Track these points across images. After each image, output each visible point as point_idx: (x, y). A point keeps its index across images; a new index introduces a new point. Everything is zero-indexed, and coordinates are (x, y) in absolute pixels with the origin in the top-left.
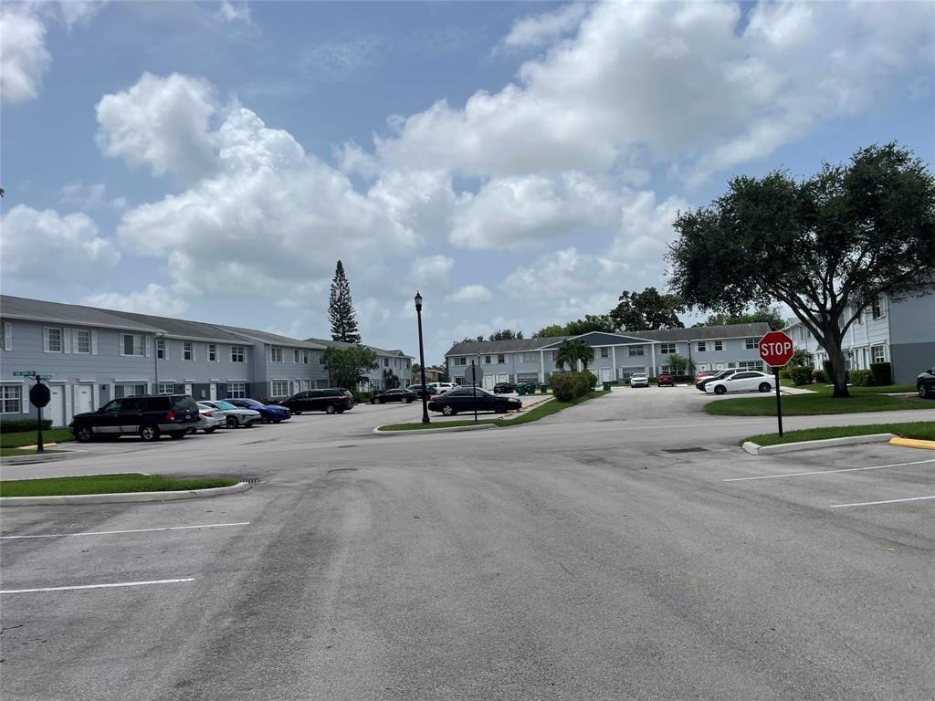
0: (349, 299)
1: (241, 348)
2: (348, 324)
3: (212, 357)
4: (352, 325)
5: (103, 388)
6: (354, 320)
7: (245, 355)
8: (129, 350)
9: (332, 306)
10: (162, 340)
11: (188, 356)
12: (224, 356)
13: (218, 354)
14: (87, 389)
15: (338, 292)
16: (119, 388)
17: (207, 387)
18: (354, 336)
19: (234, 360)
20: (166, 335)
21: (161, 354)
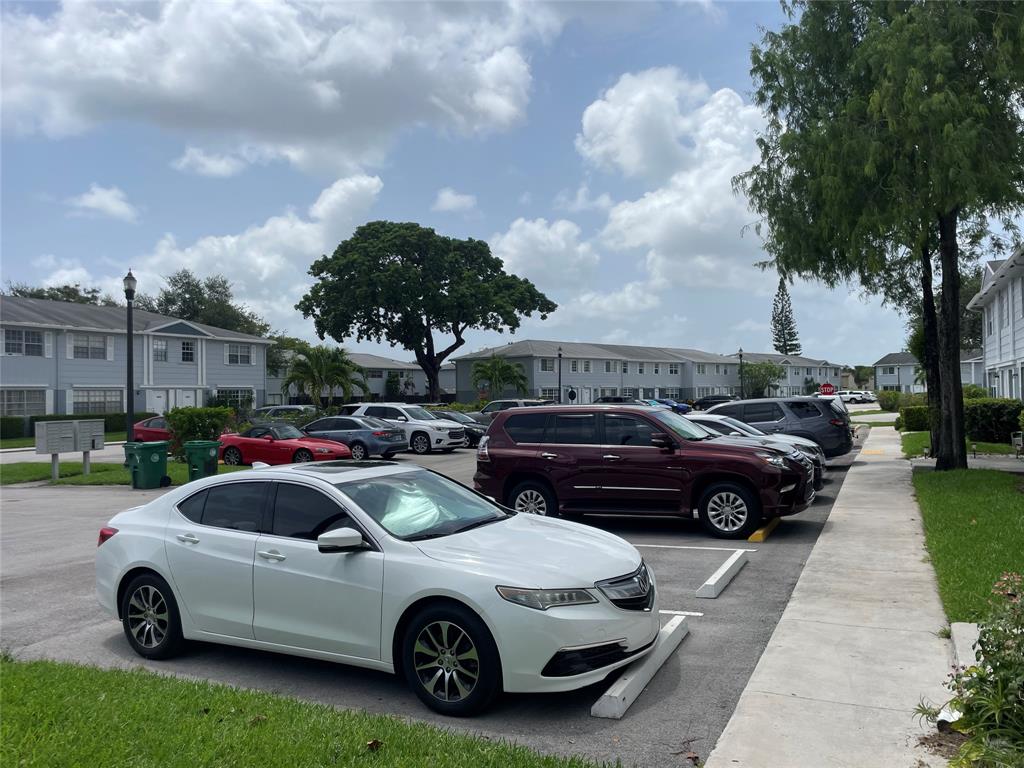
0: (790, 312)
1: (676, 365)
2: (789, 334)
3: (657, 371)
4: (792, 335)
5: (595, 390)
6: (795, 330)
7: (679, 370)
8: (608, 370)
9: (774, 318)
10: (625, 364)
11: (641, 371)
12: (664, 371)
13: (660, 370)
14: (588, 391)
15: (780, 306)
16: (603, 391)
17: (652, 390)
18: (796, 345)
19: (671, 372)
20: (629, 360)
21: (625, 371)
